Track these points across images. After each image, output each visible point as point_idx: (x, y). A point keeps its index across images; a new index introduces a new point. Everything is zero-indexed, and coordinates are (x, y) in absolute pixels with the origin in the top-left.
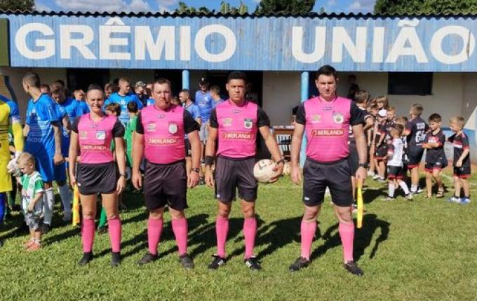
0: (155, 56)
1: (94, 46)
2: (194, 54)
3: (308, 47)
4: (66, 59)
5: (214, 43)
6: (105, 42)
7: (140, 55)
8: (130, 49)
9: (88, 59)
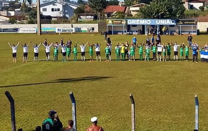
0: (142, 23)
1: (136, 22)
2: (146, 23)
3: (158, 22)
4: (133, 24)
5: (148, 22)
6: (137, 22)
7: (141, 23)
8: (140, 22)
9: (135, 24)
